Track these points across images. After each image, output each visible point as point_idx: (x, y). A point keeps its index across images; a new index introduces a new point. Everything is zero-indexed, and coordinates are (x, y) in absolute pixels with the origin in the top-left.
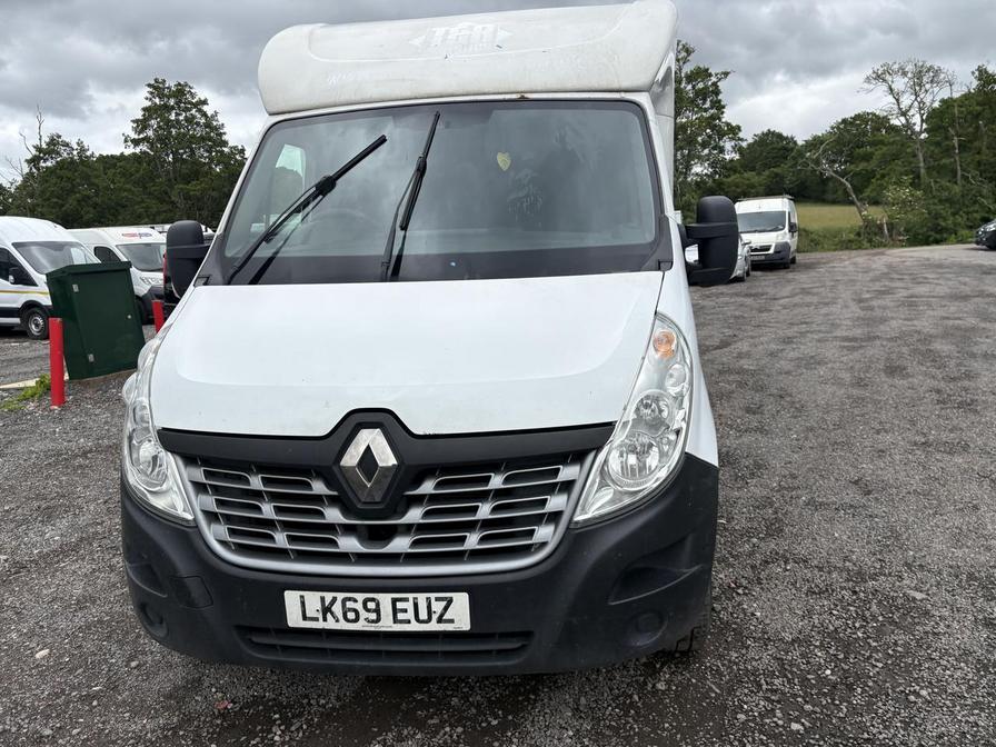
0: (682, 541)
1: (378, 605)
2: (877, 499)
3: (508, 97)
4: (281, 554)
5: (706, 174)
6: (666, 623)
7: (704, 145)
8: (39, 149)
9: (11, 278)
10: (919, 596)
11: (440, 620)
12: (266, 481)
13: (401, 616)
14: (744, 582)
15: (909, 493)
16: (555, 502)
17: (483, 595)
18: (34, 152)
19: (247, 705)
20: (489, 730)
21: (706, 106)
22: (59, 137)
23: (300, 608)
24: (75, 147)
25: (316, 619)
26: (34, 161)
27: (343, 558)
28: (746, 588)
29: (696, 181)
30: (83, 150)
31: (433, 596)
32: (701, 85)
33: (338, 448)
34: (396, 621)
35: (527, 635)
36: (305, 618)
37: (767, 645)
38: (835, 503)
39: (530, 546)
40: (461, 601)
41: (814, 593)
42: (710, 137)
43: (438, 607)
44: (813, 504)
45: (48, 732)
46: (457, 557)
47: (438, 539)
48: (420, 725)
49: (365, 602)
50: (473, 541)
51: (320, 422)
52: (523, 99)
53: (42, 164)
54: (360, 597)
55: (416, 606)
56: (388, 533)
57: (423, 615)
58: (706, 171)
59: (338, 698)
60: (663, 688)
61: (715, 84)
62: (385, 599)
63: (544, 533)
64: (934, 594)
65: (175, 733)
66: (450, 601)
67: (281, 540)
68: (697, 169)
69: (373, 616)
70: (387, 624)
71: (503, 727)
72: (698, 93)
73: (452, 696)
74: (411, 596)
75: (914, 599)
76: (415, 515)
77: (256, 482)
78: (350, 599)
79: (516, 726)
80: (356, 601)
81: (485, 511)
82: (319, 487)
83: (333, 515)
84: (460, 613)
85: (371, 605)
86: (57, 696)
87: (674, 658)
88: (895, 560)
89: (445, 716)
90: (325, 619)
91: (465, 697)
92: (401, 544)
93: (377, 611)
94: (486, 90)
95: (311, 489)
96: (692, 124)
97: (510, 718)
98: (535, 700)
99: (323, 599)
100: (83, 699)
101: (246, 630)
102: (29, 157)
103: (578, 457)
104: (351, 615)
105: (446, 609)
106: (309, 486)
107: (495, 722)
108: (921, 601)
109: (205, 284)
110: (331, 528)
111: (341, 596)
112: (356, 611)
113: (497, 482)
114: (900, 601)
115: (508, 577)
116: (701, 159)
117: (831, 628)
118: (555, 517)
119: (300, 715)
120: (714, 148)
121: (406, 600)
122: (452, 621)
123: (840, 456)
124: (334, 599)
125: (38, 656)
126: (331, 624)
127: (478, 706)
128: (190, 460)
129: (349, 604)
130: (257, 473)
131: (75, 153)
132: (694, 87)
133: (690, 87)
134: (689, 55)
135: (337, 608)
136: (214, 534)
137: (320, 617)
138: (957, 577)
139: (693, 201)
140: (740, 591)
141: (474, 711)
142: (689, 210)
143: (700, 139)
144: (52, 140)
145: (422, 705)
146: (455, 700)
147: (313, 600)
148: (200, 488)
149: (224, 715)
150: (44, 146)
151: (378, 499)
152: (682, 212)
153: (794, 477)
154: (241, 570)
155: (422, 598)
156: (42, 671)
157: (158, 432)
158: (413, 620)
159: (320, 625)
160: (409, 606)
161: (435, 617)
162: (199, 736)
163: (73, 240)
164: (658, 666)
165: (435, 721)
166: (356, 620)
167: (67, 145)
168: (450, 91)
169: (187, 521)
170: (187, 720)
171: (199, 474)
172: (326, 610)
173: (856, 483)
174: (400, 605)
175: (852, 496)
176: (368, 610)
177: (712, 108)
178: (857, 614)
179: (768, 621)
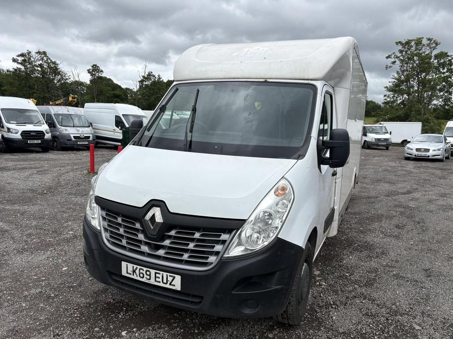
0: (273, 274)
1: (150, 273)
2: (431, 280)
3: (260, 80)
4: (123, 247)
5: (440, 105)
6: (260, 307)
7: (441, 90)
8: (144, 77)
9: (120, 127)
10: (417, 327)
11: (170, 284)
12: (123, 220)
13: (157, 279)
14: (338, 303)
15: (450, 280)
16: (218, 248)
17: (186, 278)
18: (142, 78)
19: (117, 302)
20: (192, 334)
21: (445, 71)
22: (152, 73)
23: (126, 269)
24: (157, 77)
25: (131, 274)
26: (141, 82)
27: (142, 253)
28: (337, 305)
29: (434, 108)
30: (160, 78)
31: (169, 274)
32: (442, 61)
33: (144, 212)
34: (156, 281)
35: (202, 298)
36: (127, 273)
37: (329, 331)
38: (408, 278)
39: (207, 263)
40: (178, 278)
41: (368, 315)
42: (444, 86)
43: (170, 279)
44: (397, 276)
45: (53, 295)
46: (180, 262)
47: (174, 253)
48: (169, 325)
49: (146, 271)
50: (186, 256)
51: (140, 202)
52: (266, 82)
53: (144, 83)
54: (145, 269)
55: (163, 276)
56: (158, 247)
57: (165, 281)
58: (440, 103)
59: (148, 308)
60: (271, 337)
61: (450, 60)
62: (153, 272)
63: (212, 259)
64: (426, 329)
65: (90, 306)
66: (174, 278)
67: (124, 242)
68: (435, 102)
69: (148, 277)
70: (152, 281)
71: (198, 334)
72: (440, 64)
73: (188, 318)
74: (161, 272)
75: (414, 328)
76: (167, 243)
77: (119, 220)
78: (141, 269)
79: (203, 335)
80: (143, 270)
81: (191, 246)
82: (138, 226)
83: (141, 237)
84: (177, 283)
85: (148, 273)
86: (62, 284)
87: (285, 326)
88: (418, 309)
89: (180, 325)
90: (133, 275)
91: (192, 320)
92: (161, 252)
93: (150, 275)
94: (252, 77)
95: (135, 226)
96: (434, 80)
97: (203, 331)
98: (217, 328)
99: (133, 267)
100: (69, 287)
101: (110, 273)
102: (140, 80)
103: (229, 231)
104: (141, 275)
105: (173, 280)
106: (135, 225)
107: (196, 331)
108: (417, 330)
109: (134, 145)
110: (140, 241)
111: (139, 267)
112: (143, 274)
113: (197, 235)
114: (407, 328)
115: (196, 273)
116: (438, 97)
117: (364, 332)
118: (217, 253)
119: (132, 310)
120: (446, 92)
121: (159, 274)
122: (174, 286)
123: (428, 257)
124: (137, 268)
125: (63, 269)
126: (135, 277)
127: (194, 324)
128: (103, 208)
129: (141, 271)
130: (120, 217)
131: (156, 79)
132: (438, 61)
133: (436, 61)
134: (436, 46)
135: (137, 271)
136: (105, 236)
137: (132, 273)
138: (444, 323)
139: (430, 118)
140: (334, 306)
141: (192, 325)
142: (427, 122)
143: (438, 87)
144: (149, 74)
145: (175, 318)
146: (188, 319)
147: (130, 266)
148: (104, 219)
149: (108, 304)
150: (146, 76)
151: (155, 234)
152: (423, 123)
153: (397, 261)
154: (111, 251)
155: (165, 274)
156: (62, 274)
157: (95, 197)
158: (161, 282)
159: (131, 276)
160: (160, 276)
161: (169, 283)
162: (97, 309)
163: (144, 115)
164: (275, 328)
165: (175, 325)
166: (143, 277)
167: (154, 76)
168: (238, 76)
169: (98, 230)
170: (96, 302)
171: (104, 213)
172: (134, 271)
173: (426, 270)
174: (157, 275)
175: (420, 276)
176: (147, 275)
177: (447, 72)
178: (381, 329)
179: (336, 322)
